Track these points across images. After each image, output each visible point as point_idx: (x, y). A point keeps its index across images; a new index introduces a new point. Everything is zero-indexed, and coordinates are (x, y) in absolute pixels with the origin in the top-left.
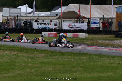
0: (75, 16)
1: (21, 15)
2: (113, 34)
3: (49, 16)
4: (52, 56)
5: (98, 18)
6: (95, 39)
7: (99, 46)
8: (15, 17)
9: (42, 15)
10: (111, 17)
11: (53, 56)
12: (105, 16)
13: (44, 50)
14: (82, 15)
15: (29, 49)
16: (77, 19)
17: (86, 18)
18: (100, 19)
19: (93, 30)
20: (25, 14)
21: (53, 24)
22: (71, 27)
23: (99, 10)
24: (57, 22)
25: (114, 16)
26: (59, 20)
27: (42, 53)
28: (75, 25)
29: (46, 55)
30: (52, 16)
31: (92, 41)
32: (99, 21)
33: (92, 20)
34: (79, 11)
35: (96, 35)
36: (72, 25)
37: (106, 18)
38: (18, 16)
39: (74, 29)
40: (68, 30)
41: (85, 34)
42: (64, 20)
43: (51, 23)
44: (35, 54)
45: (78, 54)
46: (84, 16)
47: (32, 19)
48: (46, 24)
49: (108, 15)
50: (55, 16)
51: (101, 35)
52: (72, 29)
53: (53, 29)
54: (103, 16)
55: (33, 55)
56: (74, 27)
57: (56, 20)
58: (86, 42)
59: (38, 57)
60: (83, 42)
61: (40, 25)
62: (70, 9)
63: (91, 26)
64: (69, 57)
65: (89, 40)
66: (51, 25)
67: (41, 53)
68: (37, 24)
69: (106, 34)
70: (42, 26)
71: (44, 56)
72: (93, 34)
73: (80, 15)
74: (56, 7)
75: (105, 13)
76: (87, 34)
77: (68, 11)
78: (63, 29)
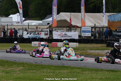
0: (67, 25)
1: (12, 24)
2: (105, 44)
3: (40, 25)
4: (30, 69)
5: (90, 26)
6: (85, 49)
7: (88, 57)
9: (33, 24)
10: (103, 25)
12: (97, 25)
13: (23, 63)
14: (73, 23)
16: (69, 28)
17: (77, 27)
18: (92, 28)
19: (84, 39)
20: (17, 23)
21: (43, 33)
22: (62, 36)
23: (90, 18)
24: (48, 31)
25: (106, 25)
26: (49, 29)
28: (66, 34)
31: (82, 51)
32: (90, 30)
33: (83, 29)
34: (70, 20)
35: (88, 44)
36: (63, 34)
37: (98, 27)
38: (7, 26)
39: (65, 38)
40: (59, 39)
41: (75, 43)
42: (55, 29)
43: (42, 32)
44: (12, 67)
45: (61, 67)
46: (75, 25)
47: (22, 28)
48: (36, 34)
49: (100, 24)
50: (47, 25)
51: (92, 44)
52: (63, 38)
53: (43, 38)
54: (95, 24)
57: (47, 29)
59: (15, 71)
61: (30, 34)
62: (61, 17)
63: (82, 35)
65: (79, 50)
69: (97, 44)
70: (32, 36)
71: (21, 70)
72: (84, 43)
73: (72, 24)
74: (48, 15)
75: (96, 22)
76: (78, 43)
77: (60, 19)
78: (54, 38)
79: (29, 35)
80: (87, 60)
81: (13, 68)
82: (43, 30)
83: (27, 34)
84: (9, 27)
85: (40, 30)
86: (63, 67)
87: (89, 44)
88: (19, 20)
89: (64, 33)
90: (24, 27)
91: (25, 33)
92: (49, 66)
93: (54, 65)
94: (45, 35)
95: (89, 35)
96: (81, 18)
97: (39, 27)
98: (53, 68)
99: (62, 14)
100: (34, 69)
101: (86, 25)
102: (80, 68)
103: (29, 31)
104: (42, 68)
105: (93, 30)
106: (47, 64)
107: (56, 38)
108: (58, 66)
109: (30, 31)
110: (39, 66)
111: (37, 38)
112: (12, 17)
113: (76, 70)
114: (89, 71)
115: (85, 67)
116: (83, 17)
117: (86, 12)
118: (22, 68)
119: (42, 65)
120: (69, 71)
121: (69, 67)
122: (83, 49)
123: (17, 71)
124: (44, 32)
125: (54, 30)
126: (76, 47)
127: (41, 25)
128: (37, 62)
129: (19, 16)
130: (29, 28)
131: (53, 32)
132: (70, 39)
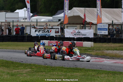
0: (80, 21)
1: (18, 20)
3: (50, 22)
5: (106, 23)
6: (101, 49)
7: (104, 58)
8: (10, 23)
9: (42, 20)
11: (40, 72)
12: (115, 22)
13: (31, 65)
14: (88, 20)
15: (13, 63)
16: (83, 25)
17: (92, 24)
18: (109, 25)
19: (100, 38)
20: (23, 19)
22: (75, 34)
23: (107, 14)
24: (58, 28)
26: (61, 26)
27: (27, 69)
28: (80, 32)
29: (31, 71)
30: (54, 22)
32: (107, 28)
33: (99, 26)
34: (85, 16)
35: (104, 44)
38: (13, 22)
39: (78, 37)
40: (71, 38)
41: (90, 42)
42: (67, 26)
43: (52, 30)
44: (18, 69)
45: (74, 69)
46: (90, 21)
47: (30, 25)
48: (46, 31)
50: (58, 21)
51: (109, 44)
52: (76, 37)
53: (53, 36)
54: (113, 21)
55: (16, 70)
56: (78, 35)
57: (58, 26)
58: (91, 53)
59: (21, 74)
60: (87, 52)
61: (39, 32)
62: (74, 13)
63: (98, 33)
64: (60, 73)
66: (52, 32)
67: (26, 67)
68: (36, 31)
69: (114, 43)
70: (40, 34)
71: (28, 72)
72: (100, 43)
73: (86, 20)
74: (59, 11)
75: (114, 18)
76: (93, 43)
77: (72, 15)
78: (66, 36)
79: (37, 33)
80: (103, 61)
81: (20, 70)
82: (54, 27)
83: (35, 32)
84: (15, 24)
85: (51, 27)
86: (76, 69)
87: (106, 43)
88: (26, 16)
89: (77, 31)
90: (32, 24)
91: (33, 30)
92: (60, 67)
93: (66, 67)
94: (55, 33)
95: (106, 33)
96: (96, 14)
97: (48, 24)
98: (65, 70)
99: (75, 9)
100: (43, 72)
101: (102, 22)
102: (95, 71)
103: (37, 28)
104: (52, 71)
105: (111, 27)
106: (58, 66)
107: (68, 37)
108: (71, 68)
109: (39, 28)
110: (48, 68)
111: (47, 36)
112: (18, 13)
113: (90, 73)
114: (105, 74)
115: (101, 69)
116: (99, 12)
117: (102, 8)
118: (29, 70)
119: (52, 67)
120: (83, 74)
121: (83, 69)
122: (98, 49)
123: (23, 73)
124: (54, 30)
125: (65, 27)
126: (90, 47)
127: (52, 21)
128: (47, 63)
129: (26, 12)
130: (38, 25)
131: (65, 29)
132: (84, 38)
